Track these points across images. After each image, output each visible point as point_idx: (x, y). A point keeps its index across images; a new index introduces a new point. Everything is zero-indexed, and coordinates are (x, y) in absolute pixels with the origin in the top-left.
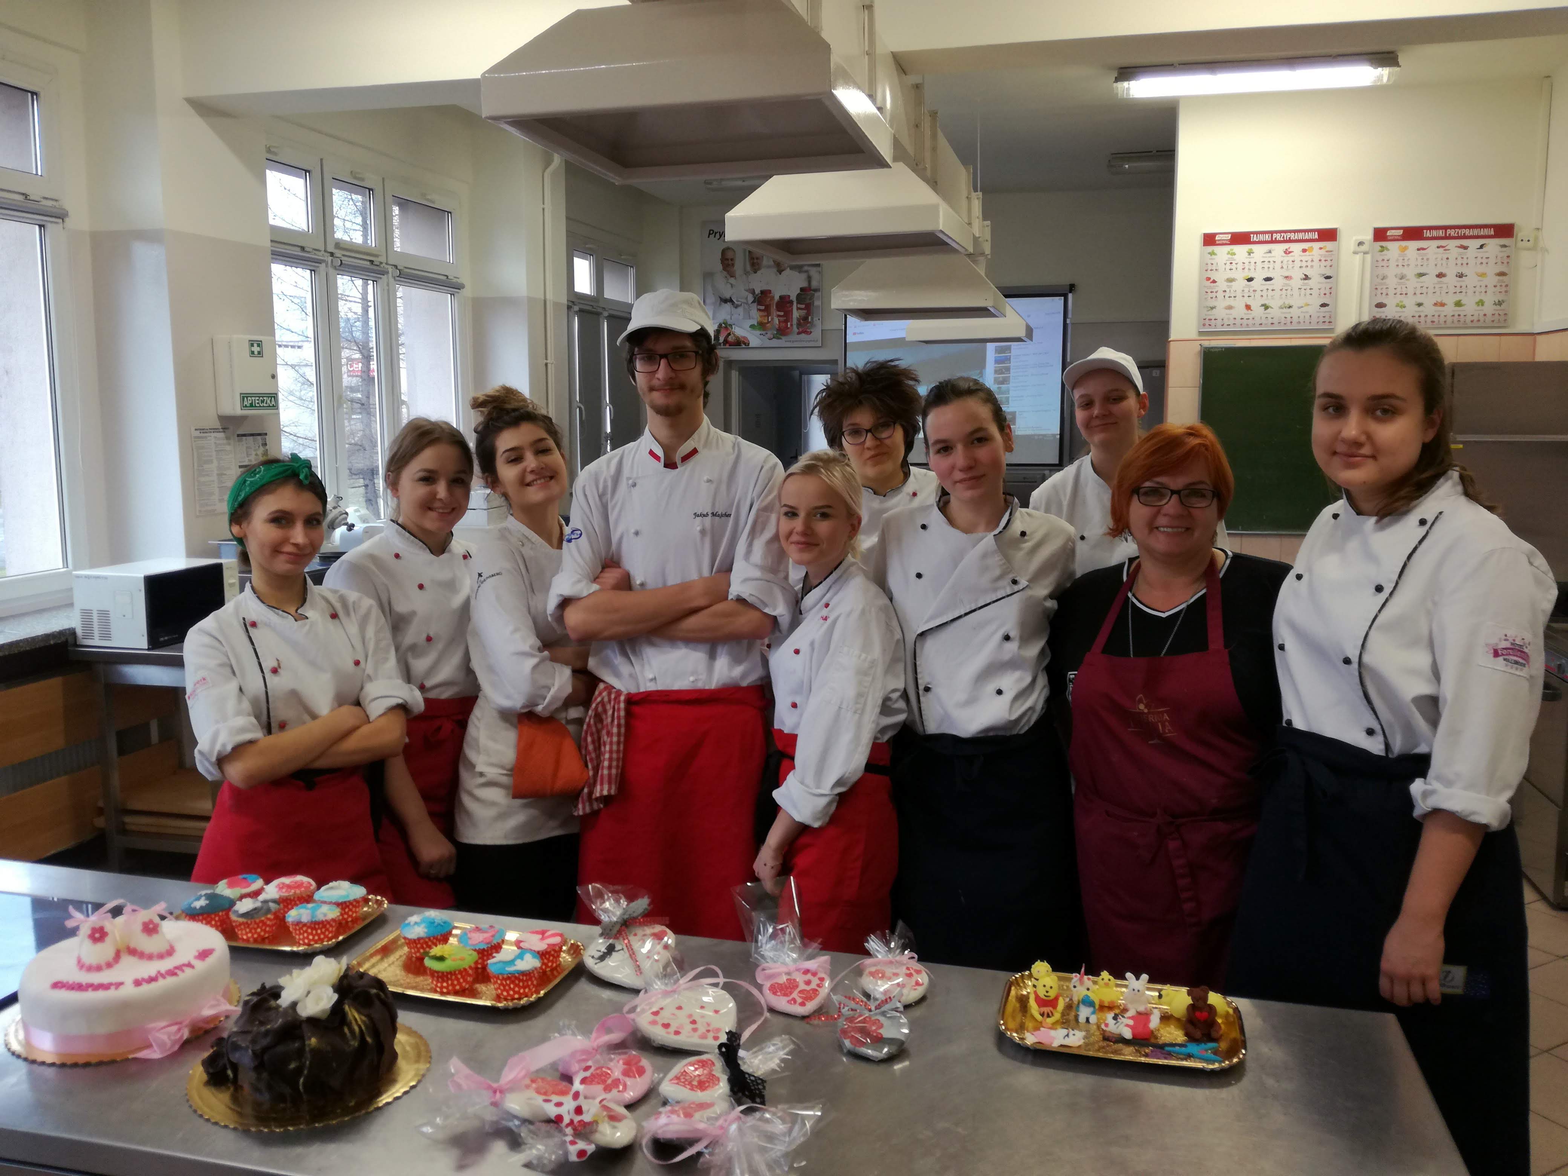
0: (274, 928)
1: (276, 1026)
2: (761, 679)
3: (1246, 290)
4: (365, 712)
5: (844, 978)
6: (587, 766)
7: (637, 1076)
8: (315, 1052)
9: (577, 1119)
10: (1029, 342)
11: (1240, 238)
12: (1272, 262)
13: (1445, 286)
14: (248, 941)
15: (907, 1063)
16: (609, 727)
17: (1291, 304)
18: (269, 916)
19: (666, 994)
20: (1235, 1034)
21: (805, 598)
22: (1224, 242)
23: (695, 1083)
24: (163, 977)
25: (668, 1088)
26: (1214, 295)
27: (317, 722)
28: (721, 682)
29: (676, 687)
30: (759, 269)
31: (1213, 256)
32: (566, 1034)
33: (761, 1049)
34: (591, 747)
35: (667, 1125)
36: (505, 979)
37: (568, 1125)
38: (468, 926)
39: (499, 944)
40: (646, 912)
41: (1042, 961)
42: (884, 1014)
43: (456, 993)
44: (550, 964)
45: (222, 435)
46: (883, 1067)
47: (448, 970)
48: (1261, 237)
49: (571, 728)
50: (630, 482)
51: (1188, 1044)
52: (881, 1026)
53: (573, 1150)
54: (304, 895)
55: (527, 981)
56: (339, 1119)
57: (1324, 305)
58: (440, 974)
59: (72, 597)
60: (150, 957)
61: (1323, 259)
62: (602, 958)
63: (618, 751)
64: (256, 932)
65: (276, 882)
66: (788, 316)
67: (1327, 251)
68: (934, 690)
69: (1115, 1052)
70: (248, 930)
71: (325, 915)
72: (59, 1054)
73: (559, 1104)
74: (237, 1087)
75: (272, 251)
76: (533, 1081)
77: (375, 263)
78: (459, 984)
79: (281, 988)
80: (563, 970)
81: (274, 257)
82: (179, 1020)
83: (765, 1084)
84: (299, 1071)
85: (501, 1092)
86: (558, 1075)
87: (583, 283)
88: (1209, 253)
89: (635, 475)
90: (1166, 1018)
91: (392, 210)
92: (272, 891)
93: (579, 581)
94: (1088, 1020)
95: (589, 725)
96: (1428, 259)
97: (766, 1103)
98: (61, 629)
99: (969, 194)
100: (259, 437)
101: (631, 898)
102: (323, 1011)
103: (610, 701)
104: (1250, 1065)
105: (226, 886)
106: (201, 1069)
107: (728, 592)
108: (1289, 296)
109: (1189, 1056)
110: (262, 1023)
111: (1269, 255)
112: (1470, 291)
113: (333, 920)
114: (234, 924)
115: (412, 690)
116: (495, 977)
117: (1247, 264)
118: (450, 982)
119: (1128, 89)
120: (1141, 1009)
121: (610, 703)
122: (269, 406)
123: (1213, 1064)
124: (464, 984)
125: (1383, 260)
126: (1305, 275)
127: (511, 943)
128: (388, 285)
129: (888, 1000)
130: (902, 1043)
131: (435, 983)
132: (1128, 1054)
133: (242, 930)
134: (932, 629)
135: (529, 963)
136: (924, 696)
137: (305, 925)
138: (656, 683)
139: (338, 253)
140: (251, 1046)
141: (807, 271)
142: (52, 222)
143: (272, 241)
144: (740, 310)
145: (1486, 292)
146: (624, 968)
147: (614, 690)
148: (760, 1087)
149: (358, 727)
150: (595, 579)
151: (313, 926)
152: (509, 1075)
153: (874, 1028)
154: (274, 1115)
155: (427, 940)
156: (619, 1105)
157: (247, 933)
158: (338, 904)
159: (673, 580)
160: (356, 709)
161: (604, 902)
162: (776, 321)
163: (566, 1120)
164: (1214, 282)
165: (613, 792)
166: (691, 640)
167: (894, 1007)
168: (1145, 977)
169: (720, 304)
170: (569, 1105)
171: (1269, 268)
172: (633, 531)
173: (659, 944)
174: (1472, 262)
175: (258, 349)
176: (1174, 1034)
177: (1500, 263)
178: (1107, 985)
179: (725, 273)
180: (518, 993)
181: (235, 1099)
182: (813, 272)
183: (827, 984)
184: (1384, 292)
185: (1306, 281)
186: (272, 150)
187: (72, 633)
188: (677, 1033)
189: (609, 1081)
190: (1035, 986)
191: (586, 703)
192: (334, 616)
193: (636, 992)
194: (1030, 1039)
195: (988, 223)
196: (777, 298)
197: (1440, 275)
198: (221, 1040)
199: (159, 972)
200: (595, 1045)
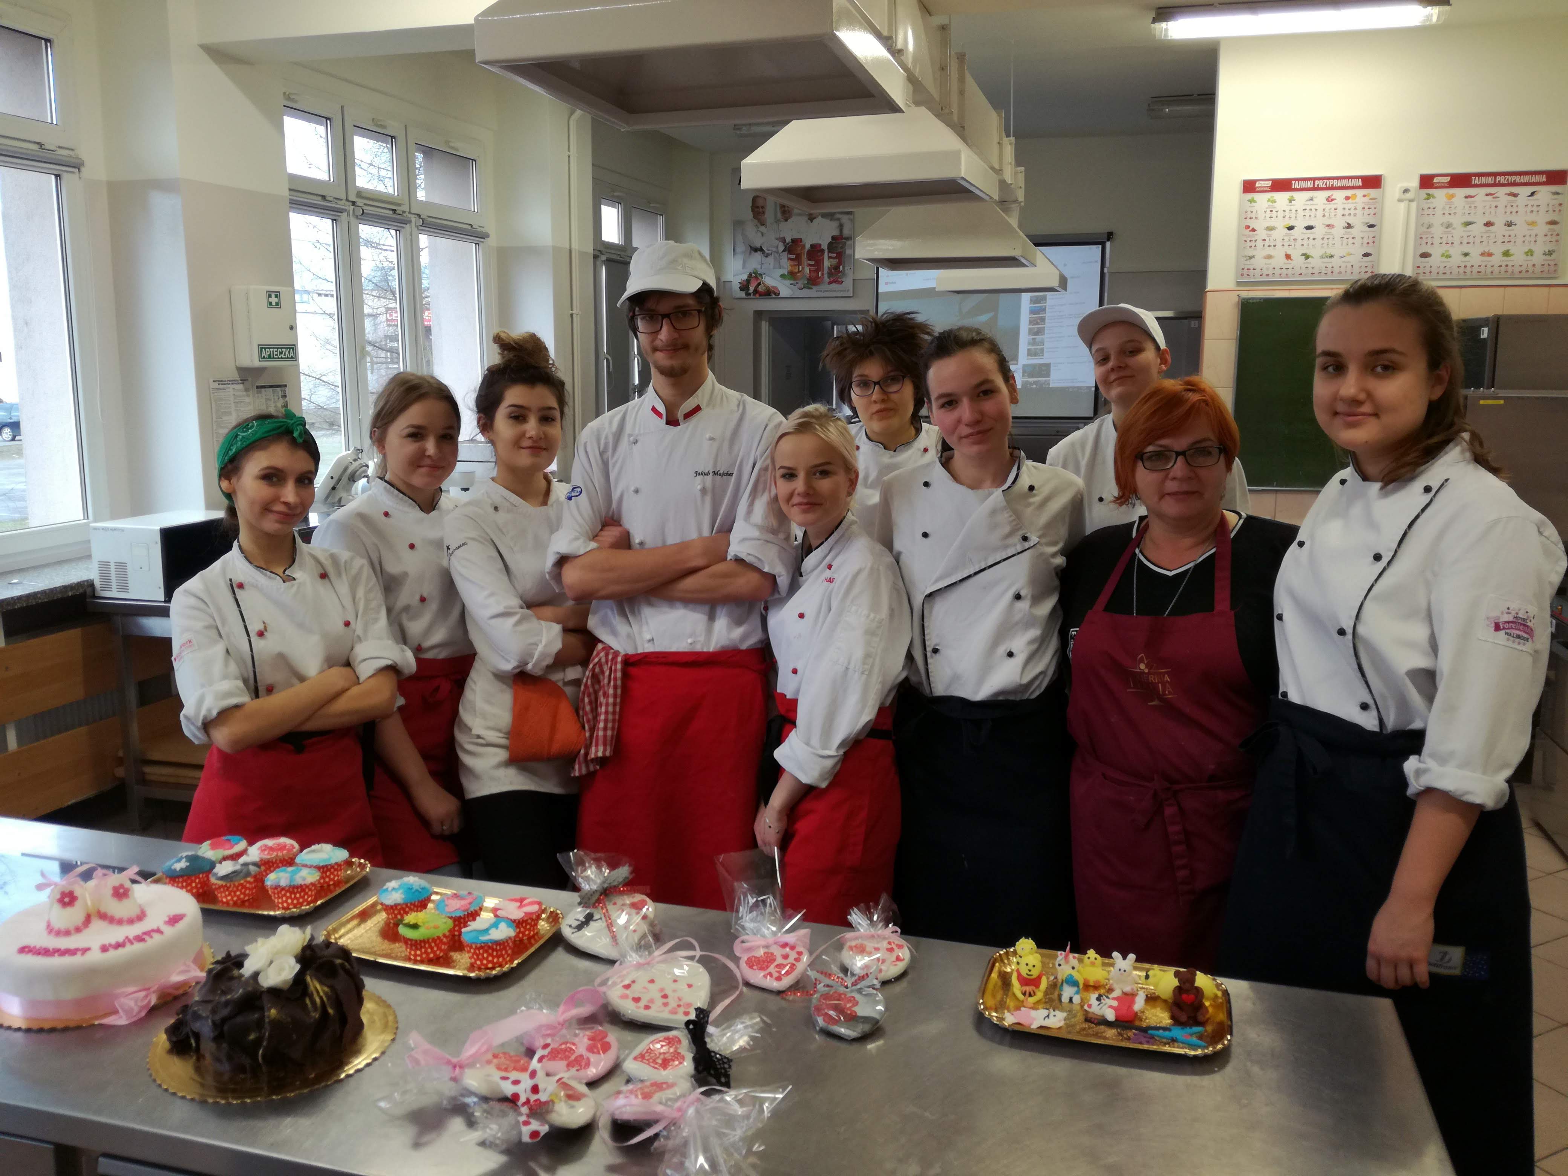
0: (254, 891)
1: (236, 996)
2: (761, 642)
3: (1286, 239)
4: (355, 672)
5: (822, 953)
6: (584, 727)
7: (601, 1052)
8: (274, 1023)
9: (533, 1098)
10: (1063, 292)
11: (1281, 185)
12: (1313, 210)
13: (1493, 235)
14: (227, 903)
15: (880, 1042)
16: (606, 689)
17: (1333, 253)
18: (249, 879)
19: (639, 966)
20: (1222, 1016)
21: (805, 560)
22: (1264, 189)
23: (659, 1061)
24: (131, 943)
25: (631, 1066)
26: (1253, 244)
27: (305, 683)
28: (719, 645)
29: (674, 649)
30: (790, 217)
31: (1253, 204)
32: (532, 1008)
33: (729, 1027)
34: (588, 708)
35: (625, 1106)
36: (479, 949)
37: (524, 1104)
38: (448, 892)
39: (476, 911)
40: (627, 881)
41: (1027, 937)
42: (860, 991)
43: (430, 962)
44: (527, 933)
45: (241, 387)
46: (856, 1046)
47: (422, 938)
48: (1303, 184)
49: (569, 690)
50: (632, 438)
51: (1172, 1028)
52: (857, 1003)
53: (526, 1131)
54: (286, 858)
55: (501, 950)
56: (297, 1092)
57: (1366, 255)
58: (413, 942)
59: (89, 548)
60: (120, 922)
61: (1366, 207)
62: (580, 927)
63: (614, 713)
64: (235, 895)
65: (259, 844)
66: (818, 266)
67: (1371, 199)
68: (943, 651)
69: (1096, 1035)
70: (227, 893)
71: (304, 879)
72: (27, 1019)
73: (516, 1082)
74: (200, 1057)
75: (290, 199)
76: (495, 1056)
77: (398, 212)
78: (434, 952)
79: (245, 956)
80: (540, 938)
81: (293, 206)
82: (147, 986)
83: (731, 1063)
84: (258, 1042)
85: (461, 1067)
86: (523, 1049)
87: (611, 232)
88: (1249, 201)
89: (637, 432)
90: (1152, 999)
91: (415, 157)
92: (255, 853)
93: (576, 539)
94: (1071, 1000)
95: (586, 685)
96: (1475, 207)
97: (732, 1084)
98: (79, 581)
99: (1001, 139)
100: (279, 389)
101: (613, 866)
102: (285, 982)
103: (607, 662)
104: (1236, 1051)
105: (209, 847)
106: (164, 1037)
107: (727, 552)
108: (1330, 244)
109: (1173, 1041)
110: (224, 993)
111: (1311, 202)
112: (1519, 240)
113: (312, 884)
114: (214, 887)
115: (403, 651)
116: (468, 945)
117: (1288, 211)
118: (423, 950)
119: (1166, 30)
120: (1128, 989)
121: (607, 664)
122: (288, 358)
123: (1195, 1050)
124: (438, 952)
125: (1429, 208)
126: (1348, 224)
127: (488, 910)
128: (411, 235)
129: (866, 977)
130: (877, 1022)
131: (408, 950)
132: (1110, 1036)
133: (221, 893)
134: (940, 589)
135: (504, 932)
136: (932, 657)
137: (283, 889)
138: (654, 643)
139: (360, 202)
140: (211, 1016)
141: (839, 219)
142: (67, 172)
143: (290, 190)
144: (771, 259)
145: (1535, 241)
146: (600, 939)
147: (612, 651)
148: (726, 1066)
149: (347, 690)
150: (594, 537)
151: (291, 890)
152: (470, 1051)
153: (848, 1005)
154: (232, 1086)
155: (404, 906)
156: (580, 1082)
157: (226, 896)
158: (319, 868)
159: (673, 539)
160: (345, 670)
161: (585, 870)
162: (807, 270)
163: (523, 1099)
164: (1253, 230)
165: (608, 754)
166: (690, 601)
167: (871, 984)
168: (1132, 957)
169: (750, 253)
170: (527, 1083)
171: (1310, 216)
172: (633, 488)
173: (638, 913)
174: (1521, 209)
175: (276, 300)
176: (1160, 1017)
177: (1551, 211)
178: (1093, 964)
179: (756, 221)
180: (492, 962)
181: (198, 1069)
182: (845, 219)
183: (805, 958)
184: (1430, 241)
185: (1349, 230)
186: (292, 97)
187: (91, 584)
188: (647, 1007)
189: (573, 1057)
190: (1018, 963)
191: (584, 662)
192: (324, 576)
193: (612, 962)
194: (1009, 1020)
195: (1023, 169)
196: (808, 247)
197: (1488, 224)
198: (185, 1008)
199: (127, 937)
200: (561, 1019)
